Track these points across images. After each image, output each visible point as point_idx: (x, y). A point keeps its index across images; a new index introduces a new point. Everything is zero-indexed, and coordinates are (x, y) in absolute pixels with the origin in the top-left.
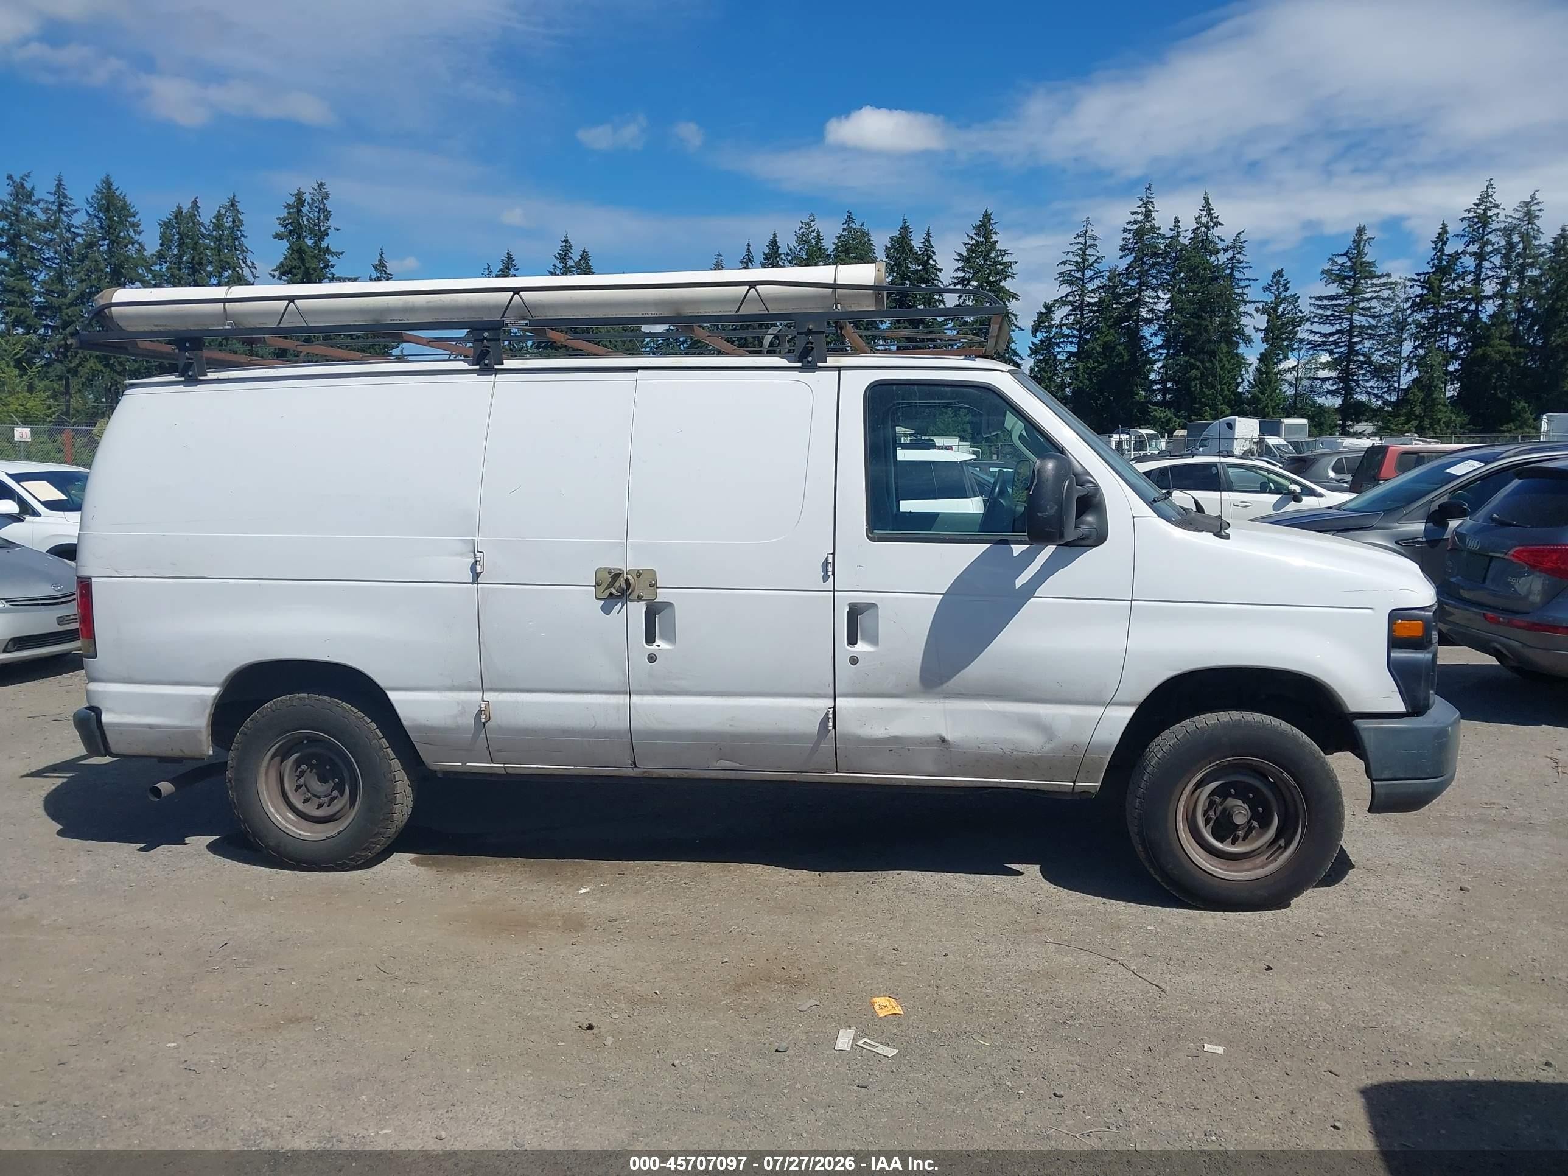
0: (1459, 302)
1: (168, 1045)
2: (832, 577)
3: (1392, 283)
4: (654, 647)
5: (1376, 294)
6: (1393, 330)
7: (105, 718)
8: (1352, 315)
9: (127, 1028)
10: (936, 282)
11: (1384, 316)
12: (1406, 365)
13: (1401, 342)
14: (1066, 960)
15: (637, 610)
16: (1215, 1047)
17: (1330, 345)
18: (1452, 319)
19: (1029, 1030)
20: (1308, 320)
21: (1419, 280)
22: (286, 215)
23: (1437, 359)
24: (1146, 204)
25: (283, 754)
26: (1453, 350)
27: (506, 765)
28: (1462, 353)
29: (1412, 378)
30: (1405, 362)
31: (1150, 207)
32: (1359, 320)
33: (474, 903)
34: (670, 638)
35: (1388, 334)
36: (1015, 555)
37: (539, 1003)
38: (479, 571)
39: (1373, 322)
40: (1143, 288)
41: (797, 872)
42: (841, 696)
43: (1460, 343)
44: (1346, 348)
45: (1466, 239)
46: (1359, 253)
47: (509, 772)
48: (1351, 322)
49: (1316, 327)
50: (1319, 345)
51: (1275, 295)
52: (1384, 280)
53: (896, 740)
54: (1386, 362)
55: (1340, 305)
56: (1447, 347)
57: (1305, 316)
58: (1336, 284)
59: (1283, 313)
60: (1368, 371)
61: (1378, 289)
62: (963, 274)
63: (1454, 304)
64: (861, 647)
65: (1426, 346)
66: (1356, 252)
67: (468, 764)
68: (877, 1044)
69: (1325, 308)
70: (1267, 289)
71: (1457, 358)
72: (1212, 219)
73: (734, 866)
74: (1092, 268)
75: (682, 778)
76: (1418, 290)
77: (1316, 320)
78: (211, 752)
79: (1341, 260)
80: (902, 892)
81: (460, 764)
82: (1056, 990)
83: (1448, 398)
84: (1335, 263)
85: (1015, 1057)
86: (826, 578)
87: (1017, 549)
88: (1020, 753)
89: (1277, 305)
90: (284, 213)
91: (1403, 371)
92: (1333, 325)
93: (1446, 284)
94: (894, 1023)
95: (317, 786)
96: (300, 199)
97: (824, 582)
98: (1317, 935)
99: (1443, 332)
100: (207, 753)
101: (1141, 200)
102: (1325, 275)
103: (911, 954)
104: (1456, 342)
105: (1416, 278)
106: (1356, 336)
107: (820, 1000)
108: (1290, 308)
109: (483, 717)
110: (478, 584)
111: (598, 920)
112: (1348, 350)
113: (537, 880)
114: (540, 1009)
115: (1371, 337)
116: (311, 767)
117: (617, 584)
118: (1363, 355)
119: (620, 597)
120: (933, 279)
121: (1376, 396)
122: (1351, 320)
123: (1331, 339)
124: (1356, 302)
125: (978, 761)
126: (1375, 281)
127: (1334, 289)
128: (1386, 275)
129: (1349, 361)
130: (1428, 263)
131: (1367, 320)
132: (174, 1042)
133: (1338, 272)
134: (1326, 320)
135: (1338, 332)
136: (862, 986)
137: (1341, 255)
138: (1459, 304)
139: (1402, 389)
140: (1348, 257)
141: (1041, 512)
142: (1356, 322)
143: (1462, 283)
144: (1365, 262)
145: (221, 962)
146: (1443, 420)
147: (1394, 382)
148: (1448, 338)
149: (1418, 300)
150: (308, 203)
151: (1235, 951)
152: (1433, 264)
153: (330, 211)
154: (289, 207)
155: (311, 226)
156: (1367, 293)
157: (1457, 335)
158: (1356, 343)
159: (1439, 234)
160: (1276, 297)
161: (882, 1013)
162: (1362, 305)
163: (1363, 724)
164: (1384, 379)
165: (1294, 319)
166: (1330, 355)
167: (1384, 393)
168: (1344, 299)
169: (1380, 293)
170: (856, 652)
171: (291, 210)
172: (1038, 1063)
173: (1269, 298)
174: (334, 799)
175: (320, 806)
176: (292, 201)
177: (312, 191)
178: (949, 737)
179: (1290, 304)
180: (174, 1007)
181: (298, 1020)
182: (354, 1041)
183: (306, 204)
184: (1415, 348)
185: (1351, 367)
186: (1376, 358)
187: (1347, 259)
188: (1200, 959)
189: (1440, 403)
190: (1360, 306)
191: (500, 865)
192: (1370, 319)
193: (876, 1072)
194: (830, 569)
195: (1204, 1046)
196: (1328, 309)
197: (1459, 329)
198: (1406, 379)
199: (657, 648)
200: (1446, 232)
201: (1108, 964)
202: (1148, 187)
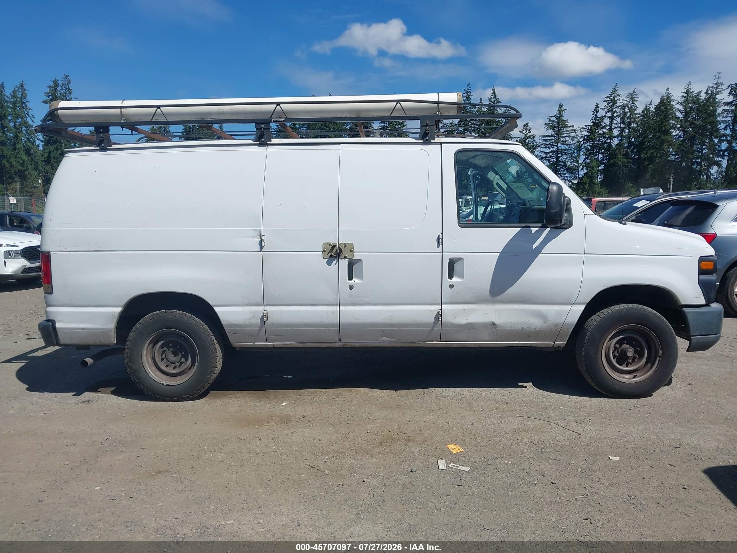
0: (603, 139)
1: (96, 488)
2: (441, 245)
3: (574, 130)
4: (352, 282)
5: (568, 135)
6: (576, 151)
7: (58, 325)
8: (558, 144)
9: (70, 481)
10: (371, 128)
11: (571, 144)
12: (581, 167)
13: (579, 156)
14: (529, 423)
15: (344, 263)
16: (614, 457)
17: (548, 158)
18: (600, 146)
19: (526, 455)
20: (539, 146)
21: (586, 129)
22: (49, 91)
23: (595, 164)
24: (467, 92)
25: (155, 342)
26: (601, 160)
27: (274, 343)
28: (604, 161)
29: (584, 173)
30: (581, 165)
31: (469, 94)
32: (561, 146)
33: (230, 413)
34: (361, 277)
35: (573, 153)
36: (533, 233)
37: (284, 457)
38: (263, 245)
39: (567, 147)
40: (466, 131)
41: (385, 391)
42: (445, 304)
43: (604, 157)
44: (555, 159)
45: (606, 110)
46: (560, 116)
47: (275, 346)
48: (558, 147)
49: (542, 149)
50: (544, 158)
51: (525, 135)
52: (571, 128)
53: (471, 325)
54: (573, 165)
55: (552, 139)
56: (598, 159)
57: (538, 145)
58: (551, 130)
59: (528, 143)
60: (565, 170)
61: (569, 132)
62: (384, 125)
63: (601, 139)
64: (455, 280)
65: (589, 158)
66: (559, 115)
67: (256, 343)
68: (458, 466)
69: (546, 141)
70: (521, 132)
71: (602, 164)
72: (496, 99)
73: (354, 390)
74: (442, 122)
75: (363, 347)
76: (586, 133)
77: (542, 146)
78: (115, 342)
79: (553, 119)
80: (439, 398)
81: (252, 343)
82: (531, 437)
83: (599, 182)
84: (550, 120)
85: (526, 467)
86: (438, 246)
87: (534, 230)
88: (531, 329)
89: (526, 139)
90: (48, 90)
91: (580, 169)
92: (549, 148)
93: (598, 130)
94: (462, 456)
95: (171, 357)
96: (56, 83)
97: (438, 248)
98: (637, 407)
99: (596, 152)
100: (113, 342)
101: (465, 91)
102: (546, 126)
103: (456, 425)
104: (602, 156)
105: (585, 127)
106: (560, 154)
107: (422, 447)
108: (531, 141)
109: (265, 318)
110: (262, 251)
111: (297, 417)
112: (556, 160)
113: (259, 400)
114: (285, 460)
115: (566, 154)
116: (169, 348)
117: (334, 251)
118: (562, 162)
119: (336, 257)
120: (370, 127)
121: (569, 180)
122: (557, 146)
123: (549, 155)
124: (560, 138)
125: (510, 333)
126: (567, 129)
127: (550, 132)
128: (572, 126)
129: (557, 165)
130: (590, 121)
131: (564, 147)
132: (99, 487)
133: (551, 124)
134: (547, 146)
135: (552, 152)
136: (439, 440)
137: (553, 117)
138: (603, 140)
139: (580, 178)
140: (556, 118)
141: (553, 210)
142: (559, 147)
143: (604, 130)
144: (563, 120)
145: (108, 447)
146: (597, 192)
147: (576, 174)
148: (598, 155)
149: (586, 137)
150: (60, 85)
151: (603, 415)
152: (593, 121)
153: (71, 90)
154: (51, 87)
155: (62, 97)
156: (564, 134)
157: (602, 154)
158: (560, 157)
159: (595, 108)
160: (526, 136)
161: (454, 452)
162: (562, 139)
163: (686, 310)
164: (572, 173)
165: (533, 146)
166: (549, 162)
167: (572, 179)
168: (554, 137)
169: (570, 134)
170: (452, 282)
171: (51, 89)
172: (537, 469)
173: (522, 136)
174: (182, 363)
175: (175, 368)
176: (52, 84)
177: (62, 79)
178: (497, 322)
179: (531, 139)
180: (92, 469)
181: (161, 472)
182: (196, 480)
183: (59, 86)
184: (585, 159)
185: (558, 167)
186: (568, 163)
187: (555, 119)
188: (590, 419)
189: (596, 184)
190: (561, 140)
191: (237, 395)
192: (565, 146)
193: (463, 479)
194: (441, 241)
195: (609, 458)
196: (548, 141)
197: (603, 151)
198: (581, 173)
199: (354, 282)
200: (598, 107)
201: (549, 424)
202: (468, 84)
